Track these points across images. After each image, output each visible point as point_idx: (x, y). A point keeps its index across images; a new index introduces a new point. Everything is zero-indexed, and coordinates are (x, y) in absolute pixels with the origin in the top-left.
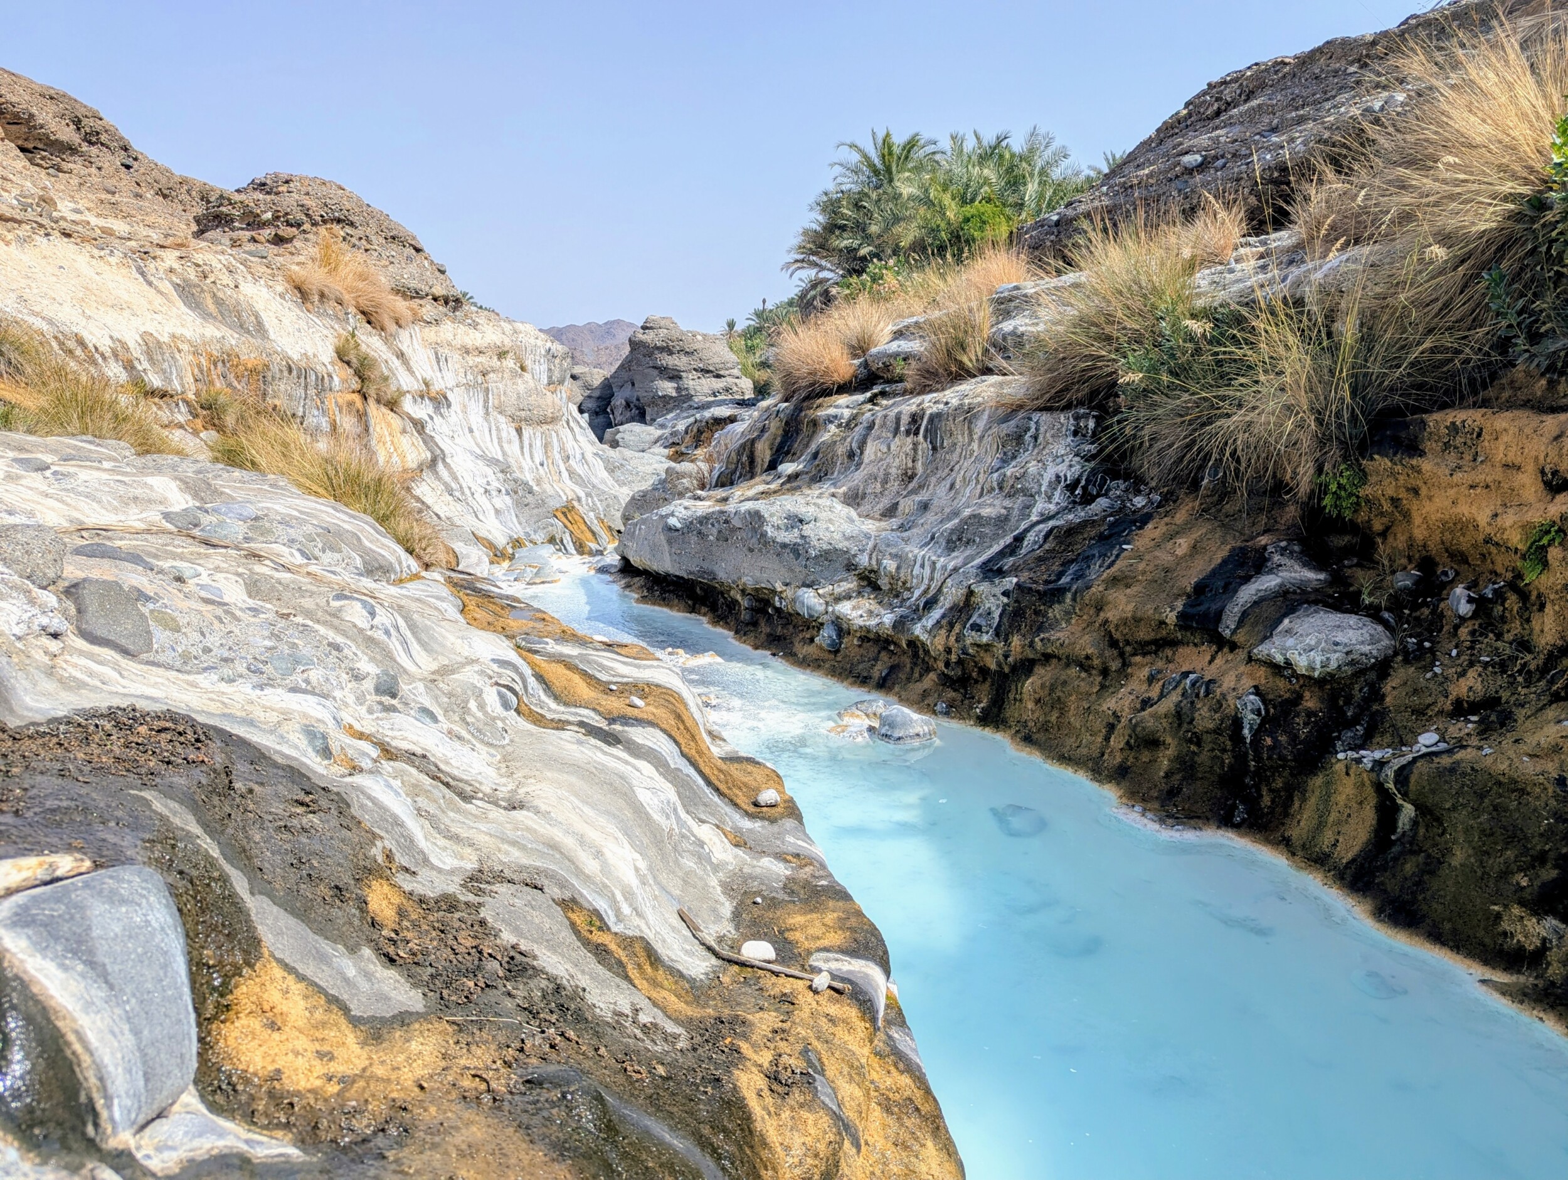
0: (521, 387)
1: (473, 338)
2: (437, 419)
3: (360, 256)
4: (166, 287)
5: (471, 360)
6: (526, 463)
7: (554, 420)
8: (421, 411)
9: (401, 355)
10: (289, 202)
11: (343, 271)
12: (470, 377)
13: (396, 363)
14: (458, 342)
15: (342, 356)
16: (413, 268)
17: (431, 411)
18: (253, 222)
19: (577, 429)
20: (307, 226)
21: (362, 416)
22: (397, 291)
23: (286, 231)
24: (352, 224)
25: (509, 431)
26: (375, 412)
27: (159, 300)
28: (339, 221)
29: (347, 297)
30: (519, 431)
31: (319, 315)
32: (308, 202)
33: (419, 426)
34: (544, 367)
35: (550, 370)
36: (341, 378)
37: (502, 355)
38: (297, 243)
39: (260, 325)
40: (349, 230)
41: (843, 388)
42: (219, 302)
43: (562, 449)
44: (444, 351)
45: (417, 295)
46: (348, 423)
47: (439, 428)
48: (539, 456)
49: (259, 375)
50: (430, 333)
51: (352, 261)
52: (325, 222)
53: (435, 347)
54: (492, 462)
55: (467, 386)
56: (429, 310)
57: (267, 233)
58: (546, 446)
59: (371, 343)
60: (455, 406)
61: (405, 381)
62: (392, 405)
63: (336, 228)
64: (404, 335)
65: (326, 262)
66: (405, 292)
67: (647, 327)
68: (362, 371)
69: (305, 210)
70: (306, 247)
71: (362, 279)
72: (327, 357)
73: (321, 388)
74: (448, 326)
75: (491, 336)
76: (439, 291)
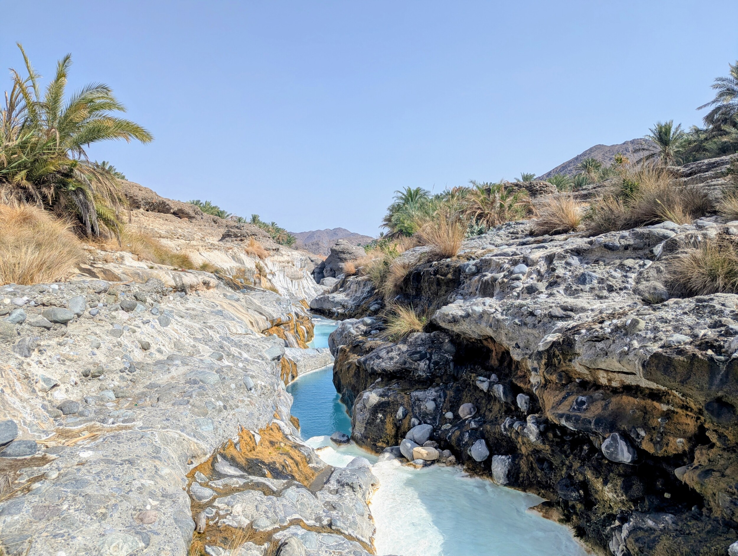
0: (293, 270)
1: (281, 259)
3: (258, 242)
4: (231, 257)
5: (281, 264)
6: (293, 289)
7: (301, 278)
8: (270, 277)
9: (266, 265)
10: (244, 231)
11: (255, 246)
12: (281, 268)
13: (265, 267)
14: (278, 260)
15: (257, 267)
16: (268, 243)
18: (236, 236)
19: (309, 280)
20: (247, 237)
21: (260, 279)
22: (265, 249)
23: (243, 238)
24: (256, 235)
25: (289, 281)
26: (262, 278)
27: (230, 260)
29: (256, 253)
30: (292, 281)
31: (251, 257)
33: (270, 280)
34: (299, 263)
35: (302, 263)
36: (256, 271)
37: (288, 263)
38: (245, 241)
39: (244, 262)
42: (238, 259)
44: (275, 262)
45: (269, 249)
46: (257, 281)
47: (274, 280)
48: (296, 287)
49: (244, 272)
50: (272, 259)
51: (257, 244)
52: (251, 235)
53: (273, 262)
54: (285, 289)
55: (280, 270)
56: (272, 253)
57: (239, 238)
58: (299, 285)
59: (262, 264)
60: (277, 276)
61: (268, 271)
62: (265, 276)
63: (253, 236)
64: (266, 259)
65: (252, 245)
66: (267, 249)
67: (337, 245)
68: (260, 270)
69: (247, 233)
70: (247, 242)
71: (258, 248)
72: (254, 267)
73: (253, 274)
74: (276, 257)
75: (286, 258)
76: (274, 248)
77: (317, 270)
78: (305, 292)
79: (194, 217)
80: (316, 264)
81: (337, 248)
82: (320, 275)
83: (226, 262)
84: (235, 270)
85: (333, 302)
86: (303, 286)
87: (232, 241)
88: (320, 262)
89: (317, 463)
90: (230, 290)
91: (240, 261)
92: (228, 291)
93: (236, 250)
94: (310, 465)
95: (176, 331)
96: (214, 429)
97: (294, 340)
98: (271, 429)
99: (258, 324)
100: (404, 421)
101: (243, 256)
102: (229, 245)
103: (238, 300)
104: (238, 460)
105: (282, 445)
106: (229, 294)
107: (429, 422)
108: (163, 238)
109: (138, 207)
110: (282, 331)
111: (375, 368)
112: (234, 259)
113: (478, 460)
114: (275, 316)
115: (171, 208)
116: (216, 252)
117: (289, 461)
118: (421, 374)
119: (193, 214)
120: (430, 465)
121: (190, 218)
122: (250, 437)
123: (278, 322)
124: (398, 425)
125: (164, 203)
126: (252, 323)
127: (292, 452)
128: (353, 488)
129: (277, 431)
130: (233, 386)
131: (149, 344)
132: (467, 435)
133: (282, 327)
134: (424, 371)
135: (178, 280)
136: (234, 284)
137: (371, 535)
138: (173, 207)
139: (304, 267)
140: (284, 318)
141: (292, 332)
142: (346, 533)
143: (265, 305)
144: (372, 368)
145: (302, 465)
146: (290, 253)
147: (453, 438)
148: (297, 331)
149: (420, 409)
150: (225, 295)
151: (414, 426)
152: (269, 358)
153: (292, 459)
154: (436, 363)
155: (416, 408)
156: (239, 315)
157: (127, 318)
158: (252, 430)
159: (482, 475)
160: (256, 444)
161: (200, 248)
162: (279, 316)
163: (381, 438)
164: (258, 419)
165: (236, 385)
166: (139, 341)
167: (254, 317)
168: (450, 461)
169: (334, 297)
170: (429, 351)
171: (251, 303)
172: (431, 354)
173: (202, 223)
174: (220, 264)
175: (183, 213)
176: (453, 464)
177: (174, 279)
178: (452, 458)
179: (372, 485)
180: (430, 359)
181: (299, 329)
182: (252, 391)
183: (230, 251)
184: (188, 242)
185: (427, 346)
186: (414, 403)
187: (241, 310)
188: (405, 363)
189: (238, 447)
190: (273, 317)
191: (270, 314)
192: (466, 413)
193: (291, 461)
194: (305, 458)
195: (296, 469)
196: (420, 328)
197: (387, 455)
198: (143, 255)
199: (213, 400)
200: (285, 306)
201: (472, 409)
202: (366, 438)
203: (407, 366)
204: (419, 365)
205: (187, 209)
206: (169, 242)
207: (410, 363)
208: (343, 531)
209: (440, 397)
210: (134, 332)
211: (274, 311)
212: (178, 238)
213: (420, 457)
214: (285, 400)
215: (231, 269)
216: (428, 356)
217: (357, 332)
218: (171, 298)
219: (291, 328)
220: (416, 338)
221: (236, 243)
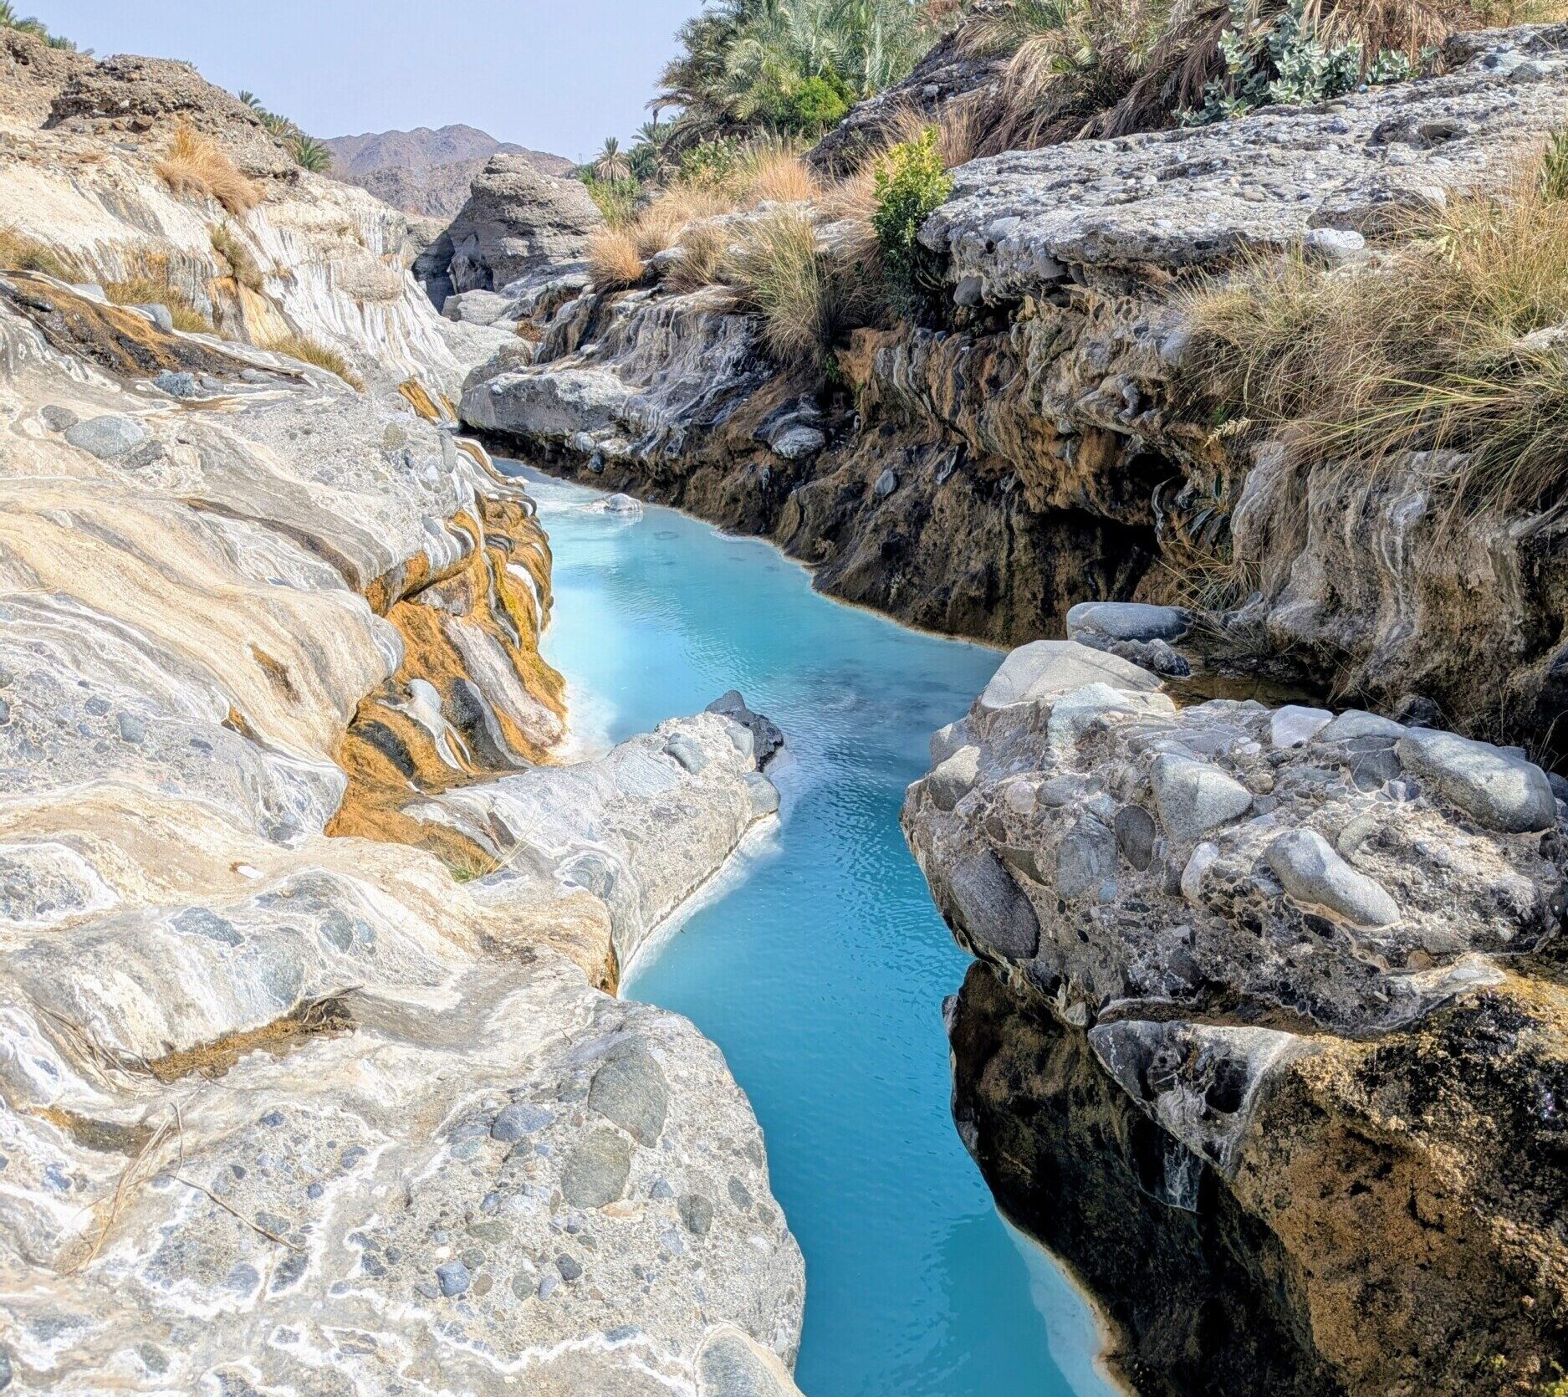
0: (361, 264)
1: (313, 215)
2: (289, 298)
3: (210, 141)
4: (95, 199)
5: (314, 237)
7: (393, 296)
8: (275, 289)
9: (253, 237)
10: (144, 89)
11: (199, 157)
12: (313, 254)
13: (252, 247)
14: (300, 221)
15: (217, 245)
16: (253, 146)
17: (281, 289)
18: (112, 110)
19: (414, 300)
20: (161, 114)
21: (236, 299)
22: (243, 172)
23: (144, 119)
24: (200, 109)
25: (350, 306)
26: (245, 294)
27: (95, 211)
28: (188, 106)
29: (205, 184)
30: (360, 307)
31: (187, 203)
32: (164, 91)
33: (278, 305)
34: (379, 236)
35: (385, 238)
36: (218, 264)
37: (342, 231)
38: (154, 130)
39: (157, 222)
40: (198, 115)
41: (635, 285)
42: (128, 206)
43: (403, 324)
44: (288, 229)
45: (261, 174)
46: (226, 305)
47: (292, 305)
48: (380, 331)
49: (165, 267)
50: (274, 212)
51: (206, 146)
52: (176, 108)
53: (280, 225)
54: (342, 338)
55: (310, 263)
56: (272, 188)
57: (126, 120)
58: (387, 322)
59: (237, 234)
60: (301, 283)
61: (264, 265)
62: (256, 288)
63: (186, 112)
64: (252, 215)
65: (184, 149)
66: (250, 173)
67: (489, 171)
68: (234, 259)
69: (159, 98)
70: (164, 135)
71: (215, 162)
72: (206, 246)
73: (206, 276)
74: (288, 204)
75: (331, 214)
76: (279, 168)
78: (412, 349)
81: (493, 183)
83: (75, 219)
84: (121, 258)
87: (98, 131)
88: (433, 236)
90: (96, 377)
91: (136, 215)
92: (83, 391)
93: (115, 165)
97: (501, 665)
101: (152, 196)
102: (83, 144)
110: (434, 624)
112: (114, 211)
114: (397, 544)
116: (24, 170)
123: (411, 578)
133: (432, 598)
136: (119, 338)
139: (397, 251)
140: (440, 551)
141: (479, 610)
146: (340, 195)
148: (501, 603)
162: (415, 545)
167: (285, 613)
169: (577, 386)
174: (48, 227)
183: (91, 170)
190: (386, 558)
191: (367, 540)
200: (432, 474)
211: (383, 516)
215: (104, 251)
219: (473, 591)
221: (115, 137)
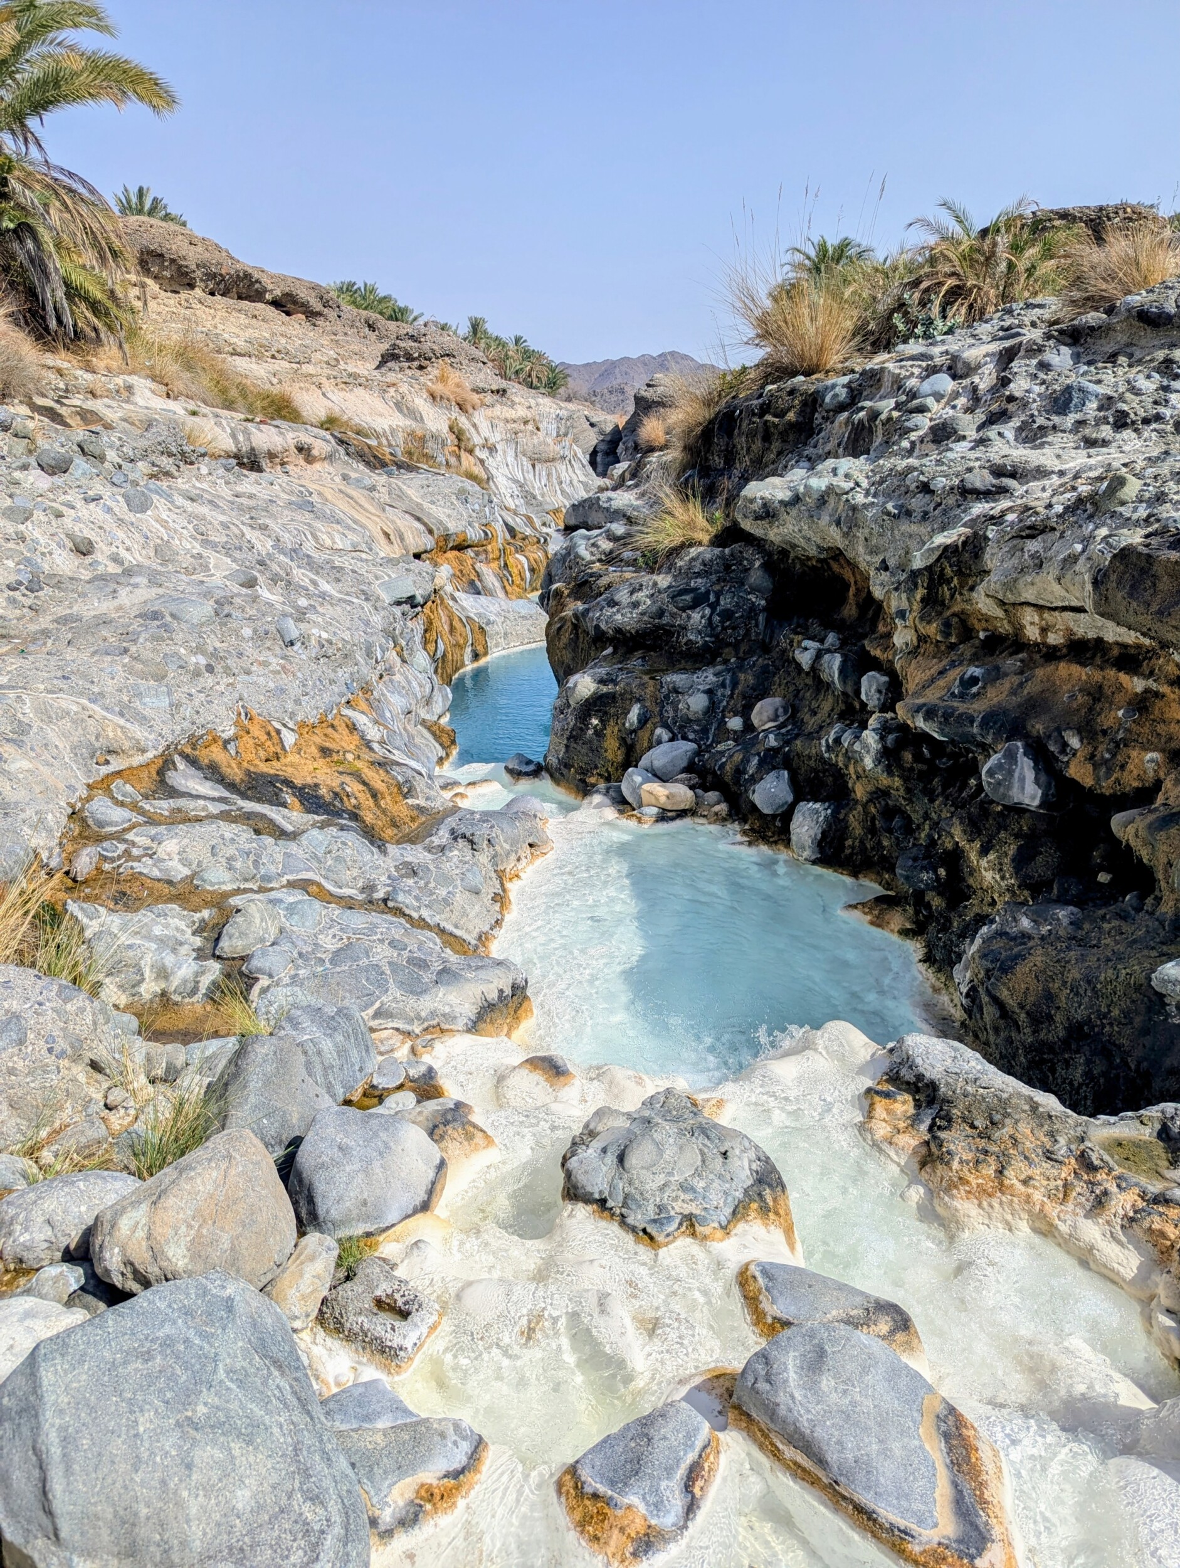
0: (536, 441)
1: (511, 414)
2: (491, 458)
3: (458, 373)
4: (392, 405)
5: (509, 426)
6: (537, 485)
7: (553, 460)
8: (483, 454)
9: (475, 426)
10: (426, 347)
11: (450, 382)
12: (508, 435)
13: (472, 430)
14: (503, 416)
15: (451, 429)
16: (482, 376)
17: (488, 454)
18: (409, 358)
19: (580, 464)
20: (433, 359)
21: (459, 457)
22: (473, 390)
23: (424, 363)
25: (527, 465)
26: (464, 455)
27: (391, 411)
28: (448, 355)
29: (451, 397)
30: (534, 466)
31: (440, 407)
32: (435, 347)
33: (482, 462)
36: (451, 439)
37: (526, 422)
38: (429, 369)
39: (422, 417)
42: (408, 408)
44: (496, 421)
45: (484, 391)
46: (453, 460)
47: (491, 463)
48: (544, 480)
49: (423, 439)
50: (489, 412)
51: (454, 376)
52: (441, 356)
53: (491, 420)
54: (516, 481)
55: (507, 440)
56: (489, 398)
57: (416, 363)
58: (549, 475)
59: (464, 422)
60: (500, 452)
61: (477, 440)
62: (471, 452)
63: (446, 358)
64: (476, 413)
65: (443, 379)
66: (477, 390)
67: (649, 385)
68: (459, 435)
69: (433, 351)
70: (433, 371)
71: (458, 385)
72: (446, 429)
73: (444, 444)
74: (498, 407)
75: (521, 412)
76: (494, 387)
77: (603, 447)
78: (563, 491)
79: (320, 314)
80: (601, 433)
81: (649, 394)
82: (611, 458)
83: (381, 415)
84: (400, 435)
85: (607, 509)
86: (558, 477)
87: (401, 369)
88: (609, 428)
89: (427, 799)
90: (361, 467)
91: (413, 414)
92: (356, 470)
93: (404, 388)
94: (410, 801)
95: (164, 524)
96: (171, 705)
97: (497, 584)
98: (333, 726)
99: (402, 539)
100: (640, 733)
101: (421, 403)
102: (391, 377)
103: (373, 489)
104: (225, 770)
105: (350, 757)
106: (353, 475)
107: (691, 736)
108: (240, 355)
109: (191, 286)
110: (470, 562)
111: (603, 626)
112: (400, 411)
113: (767, 811)
114: (453, 527)
115: (265, 291)
116: (360, 391)
117: (353, 787)
118: (692, 637)
119: (317, 306)
120: (673, 819)
121: (311, 315)
122: (268, 734)
123: (458, 540)
124: (629, 741)
125: (247, 276)
126: (387, 535)
127: (369, 774)
128: (472, 842)
129: (346, 732)
130: (247, 632)
131: (90, 543)
132: (755, 761)
133: (470, 553)
134: (700, 632)
135: (241, 438)
136: (375, 457)
137: (486, 928)
138: (270, 287)
139: (566, 435)
140: (474, 534)
141: (495, 565)
142: (415, 915)
143: (432, 502)
144: (597, 627)
145: (388, 798)
146: (532, 402)
147: (728, 768)
148: (506, 565)
149: (676, 710)
150: (345, 478)
151: (659, 742)
152: (387, 598)
153: (365, 783)
154: (727, 615)
155: (669, 708)
156: (357, 516)
157: (46, 486)
158: (279, 720)
159: (776, 842)
160: (283, 748)
161: (324, 380)
162: (461, 528)
163: (596, 767)
164: (297, 702)
165: (255, 631)
166: (67, 535)
167: (393, 522)
168: (716, 814)
169: (610, 499)
170: (717, 588)
171: (401, 496)
172: (718, 595)
173: (339, 328)
174: (368, 419)
175: (295, 303)
176: (722, 820)
177: (234, 436)
178: (722, 808)
179: (531, 845)
180: (713, 607)
181: (511, 561)
182: (295, 648)
183: (392, 390)
184: (295, 366)
185: (714, 577)
186: (667, 697)
187: (367, 505)
188: (661, 613)
189: (231, 747)
190: (447, 529)
191: (441, 522)
192: (765, 718)
193: (361, 787)
194: (399, 786)
195: (371, 803)
196: (705, 538)
197: (597, 798)
198: (178, 386)
199: (182, 651)
200: (477, 507)
201: (781, 710)
202: (568, 766)
203: (665, 620)
204: (689, 617)
205: (303, 295)
206: (254, 366)
207: (673, 615)
208: (407, 911)
209: (723, 685)
210: (59, 515)
211: (449, 516)
212: (273, 357)
213: (654, 802)
214: (404, 684)
215: (392, 431)
216: (712, 598)
217: (592, 554)
218: (204, 470)
219: (491, 556)
220: (693, 559)
221: (409, 372)
